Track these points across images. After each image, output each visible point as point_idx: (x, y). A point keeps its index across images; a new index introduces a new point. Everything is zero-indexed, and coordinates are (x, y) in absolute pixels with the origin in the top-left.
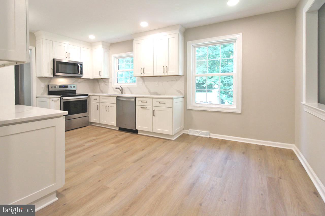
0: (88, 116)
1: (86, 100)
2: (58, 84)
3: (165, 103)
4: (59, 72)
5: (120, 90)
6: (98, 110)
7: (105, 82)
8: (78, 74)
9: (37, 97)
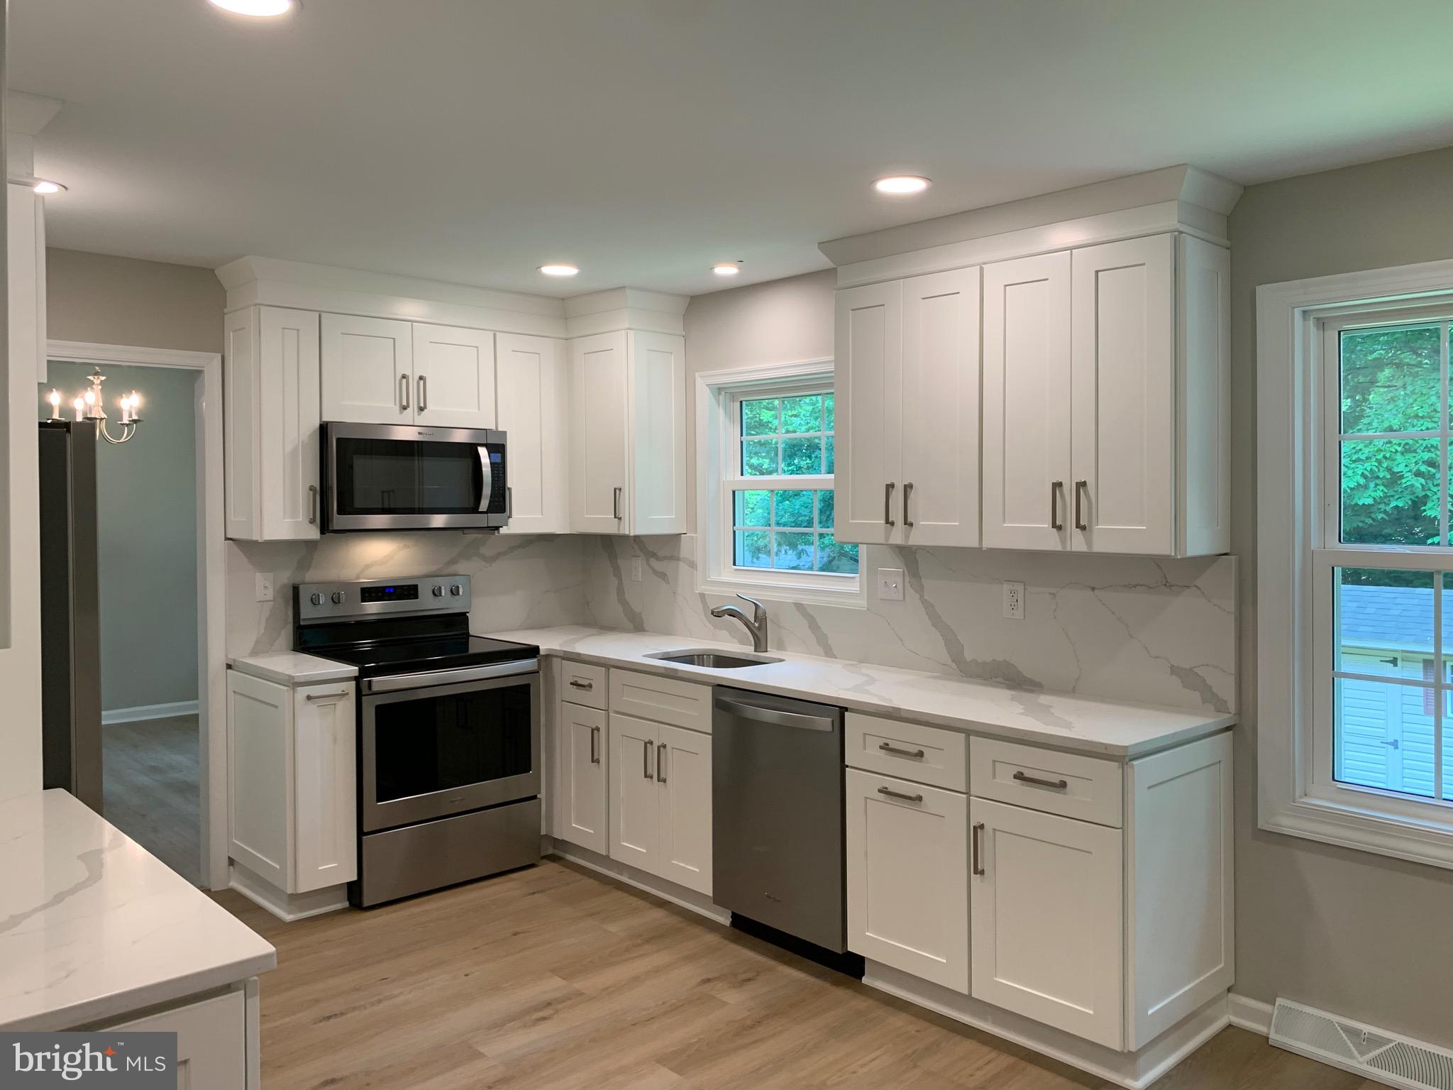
0: (534, 797)
1: (526, 688)
2: (358, 577)
3: (1063, 785)
4: (358, 504)
5: (747, 624)
6: (595, 760)
7: (654, 555)
8: (475, 510)
9: (229, 667)
